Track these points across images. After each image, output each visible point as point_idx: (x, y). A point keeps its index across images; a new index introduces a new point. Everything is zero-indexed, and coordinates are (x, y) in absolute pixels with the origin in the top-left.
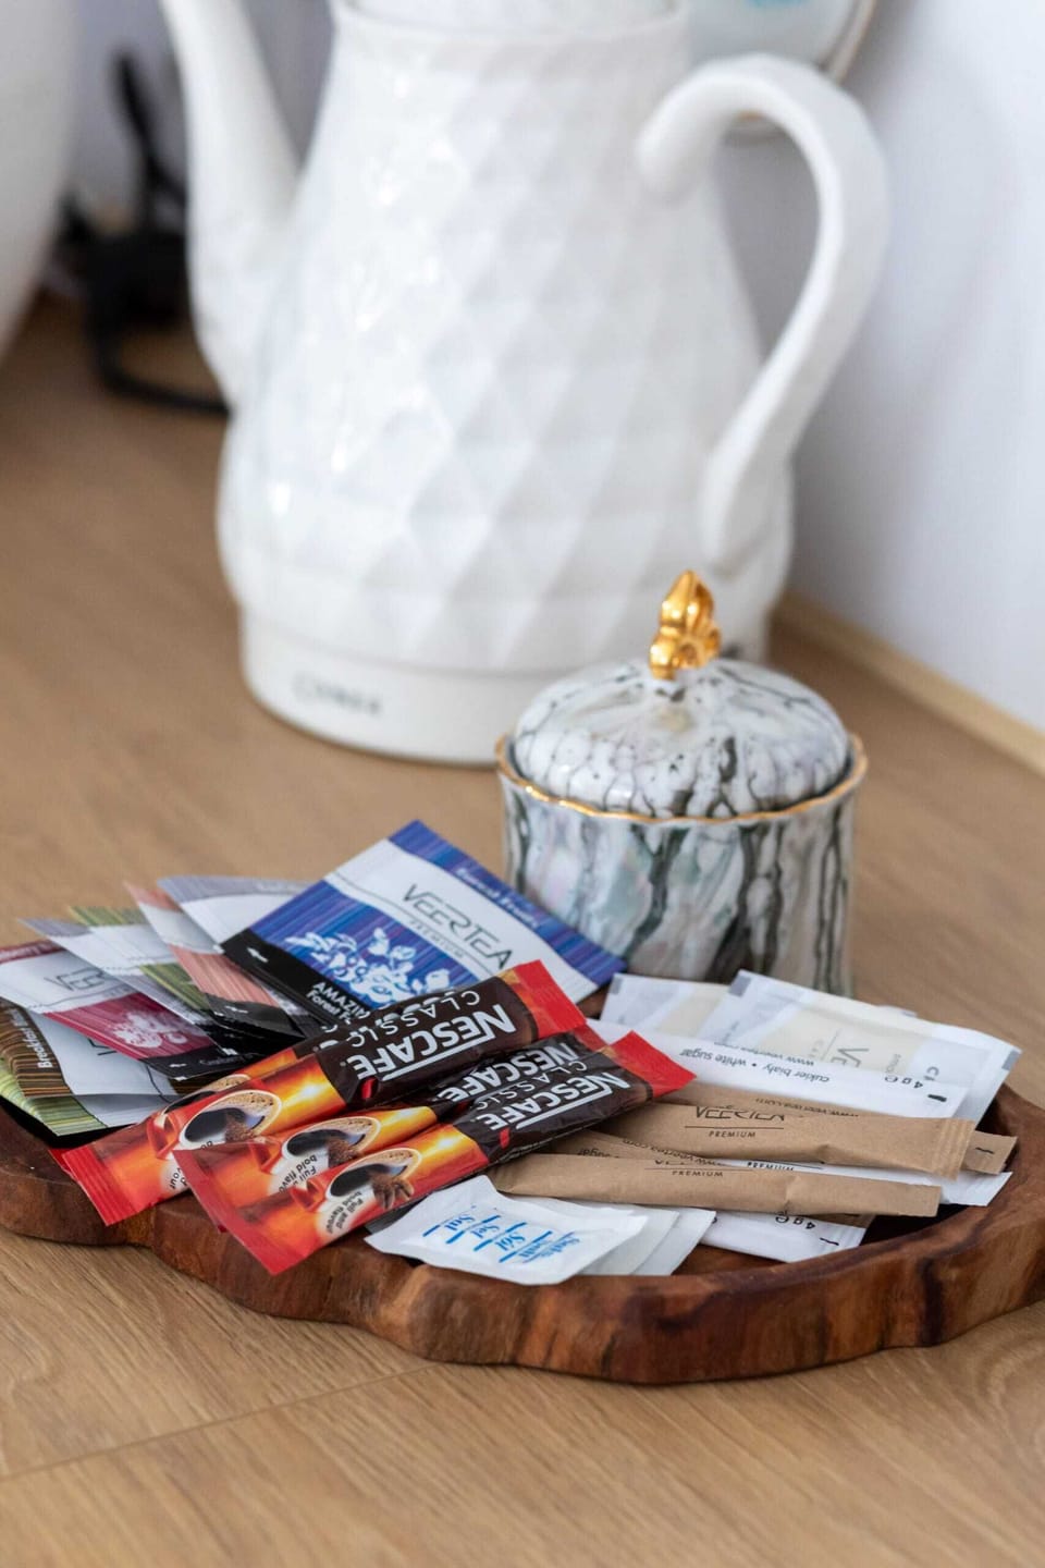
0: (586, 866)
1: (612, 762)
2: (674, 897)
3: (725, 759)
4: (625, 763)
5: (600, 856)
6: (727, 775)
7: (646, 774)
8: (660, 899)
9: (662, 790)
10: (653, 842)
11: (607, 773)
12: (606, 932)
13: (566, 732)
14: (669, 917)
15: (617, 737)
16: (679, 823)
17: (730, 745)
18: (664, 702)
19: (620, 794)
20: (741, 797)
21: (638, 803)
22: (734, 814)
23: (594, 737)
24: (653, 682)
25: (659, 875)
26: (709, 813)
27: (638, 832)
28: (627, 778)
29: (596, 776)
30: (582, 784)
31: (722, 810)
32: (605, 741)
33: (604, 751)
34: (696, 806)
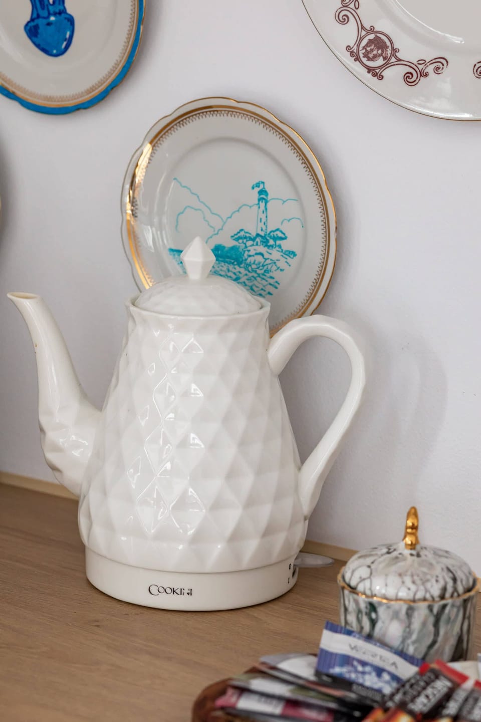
0: (407, 624)
1: (414, 582)
2: (442, 631)
3: (451, 575)
4: (418, 582)
5: (413, 620)
6: (455, 580)
7: (428, 585)
8: (437, 633)
9: (436, 591)
10: (435, 610)
11: (413, 588)
12: (416, 650)
13: (386, 575)
14: (440, 639)
15: (409, 573)
16: (443, 602)
17: (449, 570)
18: (415, 558)
19: (420, 595)
20: (460, 589)
21: (428, 596)
22: (459, 595)
23: (400, 575)
24: (407, 552)
25: (436, 624)
26: (452, 596)
27: (430, 608)
28: (422, 588)
29: (409, 589)
30: (403, 594)
31: (456, 594)
32: (406, 575)
33: (408, 580)
34: (448, 595)
